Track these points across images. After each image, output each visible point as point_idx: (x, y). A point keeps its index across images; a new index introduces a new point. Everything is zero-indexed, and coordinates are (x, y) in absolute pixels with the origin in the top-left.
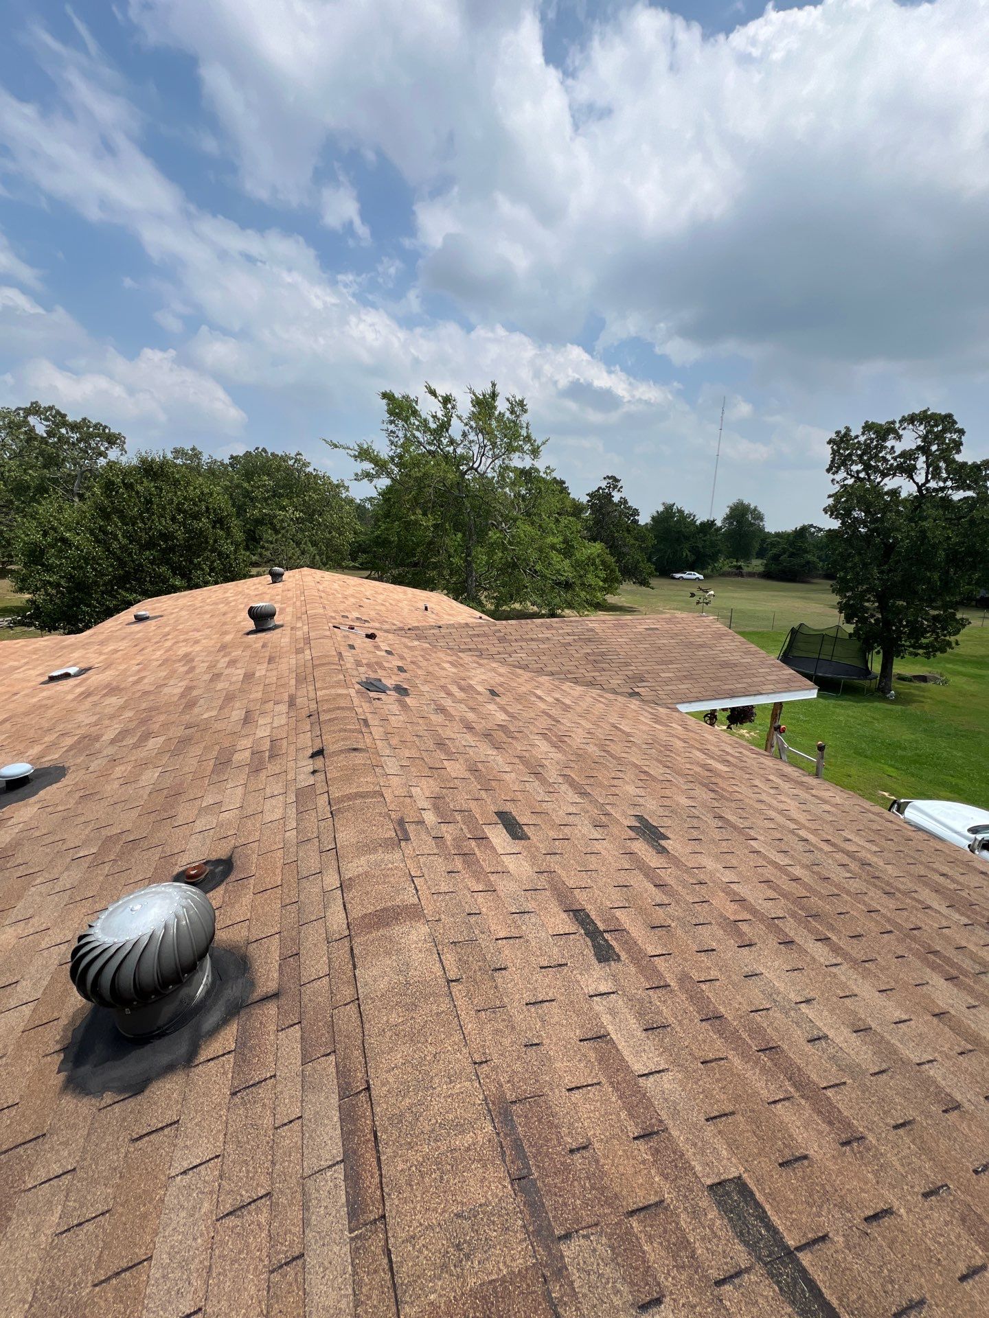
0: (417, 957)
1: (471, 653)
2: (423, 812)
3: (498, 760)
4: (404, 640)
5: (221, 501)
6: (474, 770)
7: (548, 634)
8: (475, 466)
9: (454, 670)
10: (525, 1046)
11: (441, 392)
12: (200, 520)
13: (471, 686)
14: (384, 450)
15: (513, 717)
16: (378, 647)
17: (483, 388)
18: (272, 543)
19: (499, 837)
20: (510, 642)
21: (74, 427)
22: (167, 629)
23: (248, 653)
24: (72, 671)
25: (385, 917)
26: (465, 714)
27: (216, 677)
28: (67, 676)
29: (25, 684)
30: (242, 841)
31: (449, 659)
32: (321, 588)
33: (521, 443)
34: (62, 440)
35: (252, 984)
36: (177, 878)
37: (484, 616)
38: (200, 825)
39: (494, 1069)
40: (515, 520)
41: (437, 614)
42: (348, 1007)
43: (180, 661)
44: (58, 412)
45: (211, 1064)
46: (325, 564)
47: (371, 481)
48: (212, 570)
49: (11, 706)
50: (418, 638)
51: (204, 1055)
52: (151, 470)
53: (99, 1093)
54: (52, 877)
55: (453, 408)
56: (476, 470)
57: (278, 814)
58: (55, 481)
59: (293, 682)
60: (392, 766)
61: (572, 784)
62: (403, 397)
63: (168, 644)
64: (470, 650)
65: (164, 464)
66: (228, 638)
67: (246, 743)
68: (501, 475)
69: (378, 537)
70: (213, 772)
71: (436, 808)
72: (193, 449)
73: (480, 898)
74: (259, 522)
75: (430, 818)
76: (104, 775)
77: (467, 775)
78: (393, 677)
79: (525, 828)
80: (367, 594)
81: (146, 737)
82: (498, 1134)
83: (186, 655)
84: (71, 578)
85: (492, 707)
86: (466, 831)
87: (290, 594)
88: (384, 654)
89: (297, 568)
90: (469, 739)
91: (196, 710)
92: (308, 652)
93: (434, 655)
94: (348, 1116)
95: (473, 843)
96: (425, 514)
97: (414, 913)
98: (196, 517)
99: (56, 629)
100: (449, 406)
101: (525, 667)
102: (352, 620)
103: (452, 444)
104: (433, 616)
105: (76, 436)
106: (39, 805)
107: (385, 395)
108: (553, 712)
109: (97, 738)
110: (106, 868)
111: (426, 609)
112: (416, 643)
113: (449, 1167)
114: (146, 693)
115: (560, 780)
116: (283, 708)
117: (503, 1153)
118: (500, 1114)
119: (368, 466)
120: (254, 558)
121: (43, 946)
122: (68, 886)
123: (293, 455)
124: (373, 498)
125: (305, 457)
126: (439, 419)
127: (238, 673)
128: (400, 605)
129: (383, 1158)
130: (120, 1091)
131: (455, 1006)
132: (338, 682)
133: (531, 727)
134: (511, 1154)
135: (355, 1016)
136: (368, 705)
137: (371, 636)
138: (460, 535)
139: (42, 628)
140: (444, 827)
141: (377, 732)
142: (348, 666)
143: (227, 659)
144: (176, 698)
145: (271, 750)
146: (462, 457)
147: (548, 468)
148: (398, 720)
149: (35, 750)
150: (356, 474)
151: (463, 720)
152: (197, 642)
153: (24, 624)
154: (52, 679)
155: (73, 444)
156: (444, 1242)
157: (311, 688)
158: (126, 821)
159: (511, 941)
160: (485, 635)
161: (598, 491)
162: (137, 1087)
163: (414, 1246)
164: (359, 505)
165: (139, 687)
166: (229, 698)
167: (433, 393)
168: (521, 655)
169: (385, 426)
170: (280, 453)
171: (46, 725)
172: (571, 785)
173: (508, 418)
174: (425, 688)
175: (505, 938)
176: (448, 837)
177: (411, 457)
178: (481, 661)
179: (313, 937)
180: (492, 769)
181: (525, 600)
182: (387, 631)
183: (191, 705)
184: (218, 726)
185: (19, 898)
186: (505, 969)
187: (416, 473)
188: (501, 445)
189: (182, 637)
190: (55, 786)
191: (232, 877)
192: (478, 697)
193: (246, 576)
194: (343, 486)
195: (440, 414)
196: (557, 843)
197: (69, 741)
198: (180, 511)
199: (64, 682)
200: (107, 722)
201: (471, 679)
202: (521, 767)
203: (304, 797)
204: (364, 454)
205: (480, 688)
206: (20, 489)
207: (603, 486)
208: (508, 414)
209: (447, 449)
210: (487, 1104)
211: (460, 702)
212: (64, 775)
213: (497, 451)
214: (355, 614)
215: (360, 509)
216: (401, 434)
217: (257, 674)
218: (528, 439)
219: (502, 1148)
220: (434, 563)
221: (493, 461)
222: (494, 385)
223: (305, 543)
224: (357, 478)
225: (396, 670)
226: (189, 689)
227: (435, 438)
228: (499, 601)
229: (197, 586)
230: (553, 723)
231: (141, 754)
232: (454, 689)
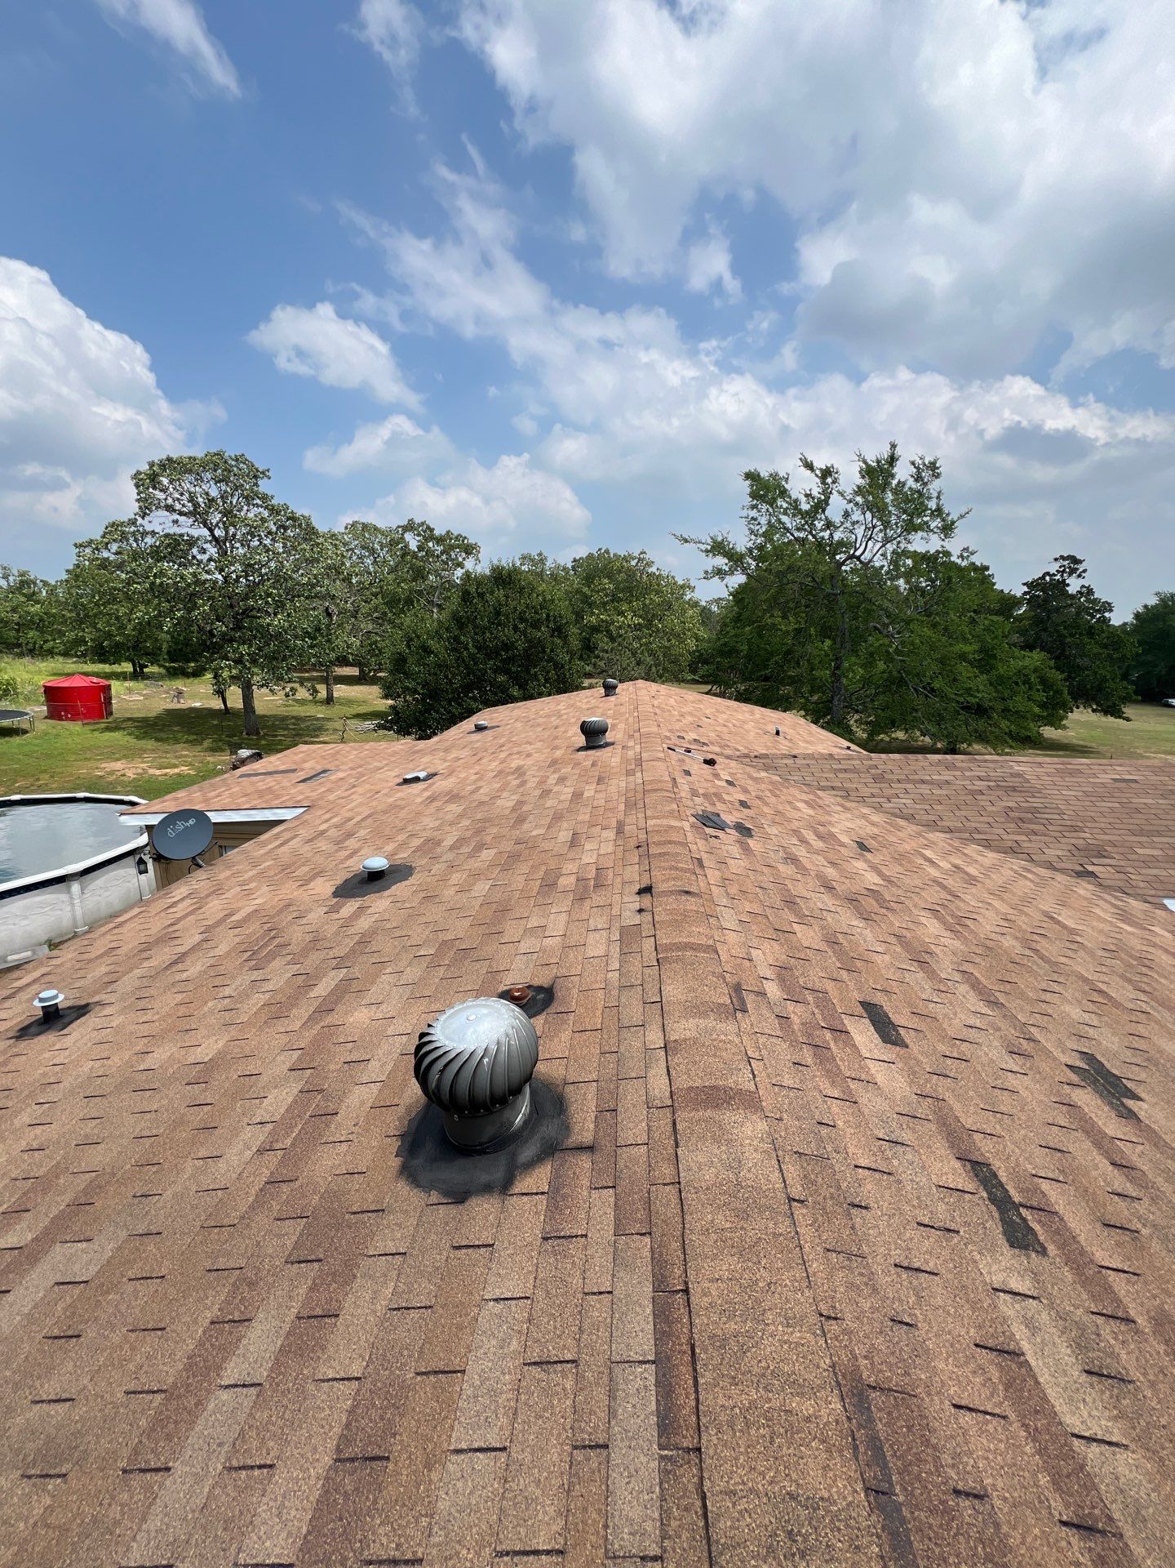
0: (752, 1157)
1: (834, 792)
2: (765, 982)
3: (866, 936)
4: (749, 769)
5: (563, 608)
6: (833, 942)
7: (947, 776)
8: (858, 553)
9: (811, 812)
10: (892, 1320)
11: (820, 463)
12: (539, 630)
13: (832, 836)
14: (741, 541)
15: (890, 882)
16: (717, 776)
17: (875, 452)
18: (607, 652)
19: (863, 1035)
20: (890, 782)
21: (440, 540)
22: (503, 740)
23: (577, 771)
24: (422, 775)
25: (716, 1097)
26: (822, 869)
27: (546, 793)
28: (417, 779)
29: (385, 784)
30: (564, 972)
31: (805, 797)
32: (656, 703)
33: (925, 519)
34: (430, 553)
35: (567, 1129)
36: (506, 995)
37: (853, 747)
38: (524, 947)
39: (845, 1332)
40: (908, 622)
41: (791, 740)
42: (668, 1188)
43: (513, 773)
44: (428, 527)
45: (525, 1199)
46: (661, 677)
47: (722, 579)
48: (547, 680)
49: (374, 803)
50: (766, 768)
51: (520, 1186)
52: (503, 578)
53: (427, 1188)
54: (398, 969)
55: (834, 482)
56: (858, 558)
57: (600, 951)
58: (420, 593)
59: (622, 807)
60: (729, 919)
61: (975, 985)
62: (771, 475)
63: (503, 755)
64: (833, 788)
65: (515, 570)
66: (558, 753)
67: (570, 867)
68: (895, 562)
69: (725, 644)
70: (538, 893)
71: (782, 981)
72: (540, 554)
73: (835, 1107)
74: (595, 629)
75: (773, 990)
76: (444, 879)
77: (823, 946)
78: (734, 813)
79: (902, 1032)
80: (707, 712)
81: (480, 847)
82: (849, 1419)
83: (519, 768)
84: (425, 685)
85: (860, 865)
86: (819, 1017)
87: (623, 709)
88: (724, 784)
89: (631, 680)
90: (828, 901)
91: (526, 826)
92: (639, 775)
93: (785, 790)
94: (662, 1315)
95: (828, 1035)
96: (784, 617)
97: (751, 1102)
98: (536, 625)
99: (409, 734)
100: (829, 480)
101: (910, 818)
102: (689, 742)
103: (828, 528)
104: (786, 743)
105: (440, 548)
106: (390, 900)
107: (749, 476)
108: (950, 883)
109: (439, 843)
110: (441, 971)
111: (778, 733)
112: (763, 774)
113: (782, 1430)
114: (482, 803)
115: (957, 977)
116: (611, 834)
117: (856, 1448)
118: (853, 1394)
119: (721, 562)
120: (588, 668)
121: (389, 1032)
122: (410, 981)
123: (636, 554)
124: (720, 599)
125: (648, 556)
126: (813, 498)
127: (567, 792)
128: (746, 727)
129: (701, 1381)
130: (446, 1194)
131: (797, 1233)
132: (671, 812)
133: (916, 899)
134: (866, 1453)
135: (675, 1201)
136: (704, 842)
137: (710, 762)
138: (828, 642)
139: (398, 732)
140: (790, 1006)
141: (713, 875)
142: (683, 794)
143: (556, 776)
144: (507, 812)
145: (596, 878)
146: (841, 543)
147: (966, 549)
148: (737, 865)
149: (390, 848)
150: (706, 572)
151: (820, 876)
152: (529, 755)
153: (385, 728)
154: (406, 781)
155: (438, 556)
156: (773, 1520)
157: (641, 815)
158: (459, 928)
159: (877, 1175)
160: (855, 771)
161: (1043, 577)
162: (459, 1197)
163: (734, 1504)
164: (704, 608)
165: (475, 797)
166: (558, 817)
167: (809, 466)
168: (904, 801)
169: (745, 513)
170: (622, 553)
171: (400, 824)
172: (973, 987)
173: (910, 488)
174: (773, 830)
175: (869, 1169)
176: (796, 1020)
177: (774, 548)
178: (848, 804)
179: (632, 1095)
180: (857, 945)
181: (911, 729)
182: (728, 757)
183: (521, 820)
184: (546, 845)
185: (373, 983)
186: (866, 1208)
187: (778, 566)
188: (896, 524)
189: (516, 750)
190: (404, 883)
191: (552, 1009)
192: (842, 849)
193: (579, 688)
194: (689, 587)
195: (816, 491)
196: (949, 1062)
197: (416, 842)
198: (522, 620)
199: (414, 785)
200: (447, 828)
201: (833, 826)
202: (899, 949)
203: (629, 936)
204: (718, 548)
205: (845, 839)
206: (392, 602)
207: (1053, 571)
208: (911, 483)
209: (822, 534)
210: (835, 1374)
211: (817, 852)
212: (411, 875)
213: (890, 533)
214: (692, 736)
215: (705, 612)
216: (763, 520)
217: (586, 794)
218: (938, 512)
219: (854, 1439)
220: (790, 677)
221: (883, 546)
222: (893, 446)
224: (707, 576)
225: (737, 804)
226: (520, 803)
227: (806, 522)
228: (873, 729)
229: (531, 697)
230: (949, 898)
231: (474, 864)
232: (810, 836)
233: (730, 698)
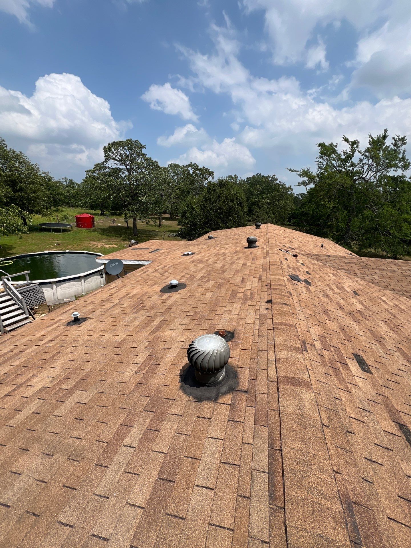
0: (308, 406)
1: (344, 271)
2: (314, 341)
3: (356, 328)
4: (310, 259)
5: (242, 196)
6: (342, 329)
7: (395, 268)
8: (364, 176)
9: (335, 278)
10: (363, 479)
11: (351, 139)
12: (233, 202)
13: (343, 287)
14: (315, 171)
15: (367, 308)
16: (298, 261)
17: (377, 134)
18: (257, 212)
19: (354, 367)
20: (369, 269)
21: (200, 170)
22: (218, 243)
23: (244, 256)
24: (190, 253)
25: (295, 382)
26: (339, 300)
27: (233, 263)
28: (188, 254)
29: (177, 255)
30: (238, 327)
31: (332, 272)
32: (275, 232)
33: (396, 162)
34: (197, 175)
35: (238, 383)
36: (218, 333)
37: (353, 254)
38: (224, 316)
39: (344, 479)
40: (382, 205)
41: (327, 250)
42: (275, 412)
43: (221, 255)
44: (197, 165)
45: (222, 405)
46: (277, 222)
47: (305, 186)
48: (234, 222)
49: (174, 262)
50: (317, 260)
51: (220, 401)
52: (222, 184)
53: (189, 395)
54: (181, 319)
55: (357, 147)
56: (364, 178)
57: (252, 321)
58: (192, 189)
59: (261, 270)
60: (301, 316)
61: (403, 353)
62: (330, 144)
63: (218, 248)
64: (344, 269)
65: (227, 181)
66: (238, 249)
67: (241, 290)
68: (379, 180)
69: (303, 211)
70: (229, 298)
71: (321, 341)
72: (235, 176)
73: (342, 393)
74: (253, 204)
75: (318, 344)
76: (197, 290)
77: (338, 330)
78: (304, 276)
79: (370, 368)
80: (294, 237)
81: (209, 280)
82: (344, 513)
83: (223, 253)
84: (192, 222)
85: (354, 300)
86: (336, 357)
87: (262, 234)
88: (300, 264)
89: (265, 223)
90: (340, 313)
91: (225, 274)
92: (268, 258)
93: (324, 269)
94: (271, 457)
95: (339, 365)
96: (329, 201)
97: (308, 385)
99: (185, 238)
100: (355, 146)
101: (376, 284)
102: (287, 248)
103: (352, 166)
104: (325, 250)
105: (200, 173)
106: (179, 295)
107: (322, 145)
108: (393, 311)
109: (195, 277)
110: (195, 322)
111: (322, 246)
112: (316, 262)
113: (317, 510)
114: (210, 264)
115: (395, 349)
116: (256, 280)
117: (347, 525)
118: (346, 503)
119: (305, 179)
120: (250, 218)
121: (177, 340)
122: (185, 324)
123: (271, 176)
124: (302, 194)
125: (276, 177)
126: (347, 154)
127: (241, 263)
128: (309, 243)
129: (286, 484)
130: (195, 398)
131: (325, 438)
132: (280, 273)
133: (378, 316)
134: (350, 527)
135: (277, 417)
136: (292, 286)
137: (295, 256)
138: (346, 212)
139: (182, 238)
140: (324, 352)
141: (295, 299)
142: (284, 267)
143: (237, 257)
144: (219, 268)
145: (250, 295)
146: (357, 172)
148: (305, 295)
149: (179, 277)
150: (299, 183)
151: (338, 303)
152: (227, 249)
153: (177, 236)
154: (184, 255)
155: (199, 176)
156: (313, 542)
157: (268, 274)
158: (201, 308)
159: (358, 422)
160: (354, 263)
162: (200, 400)
163: (298, 532)
164: (296, 197)
165: (208, 262)
166: (237, 272)
167: (347, 140)
168: (374, 277)
169: (317, 160)
170: (266, 175)
171: (182, 269)
172: (401, 354)
173: (391, 149)
174: (319, 284)
175: (355, 419)
176: (326, 357)
177: (328, 174)
178: (350, 276)
179: (262, 375)
180: (353, 331)
181: (378, 248)
182: (302, 254)
183: (224, 272)
184: (233, 282)
185: (172, 322)
186: (353, 434)
187: (328, 182)
188: (383, 164)
189: (222, 246)
190: (183, 290)
191: (234, 340)
192: (347, 293)
193: (246, 225)
194: (291, 189)
195: (348, 151)
196: (390, 382)
197: (187, 276)
198: (227, 199)
199: (187, 256)
200: (198, 272)
201: (344, 284)
202: (370, 335)
203: (262, 318)
204: (305, 173)
205: (348, 289)
206: (183, 192)
208: (392, 147)
209: (349, 168)
210: (339, 494)
211: (337, 294)
212: (186, 287)
213: (379, 168)
214: (289, 245)
215: (296, 198)
216: (325, 163)
217: (248, 264)
218: (403, 158)
219: (346, 520)
220: (328, 225)
221: (376, 173)
222: (386, 131)
223: (270, 213)
224: (299, 185)
225: (305, 273)
226: (223, 266)
227: (343, 164)
228: (361, 247)
229: (228, 228)
230: (392, 317)
231: (207, 286)
232: (334, 287)
233: (303, 232)
